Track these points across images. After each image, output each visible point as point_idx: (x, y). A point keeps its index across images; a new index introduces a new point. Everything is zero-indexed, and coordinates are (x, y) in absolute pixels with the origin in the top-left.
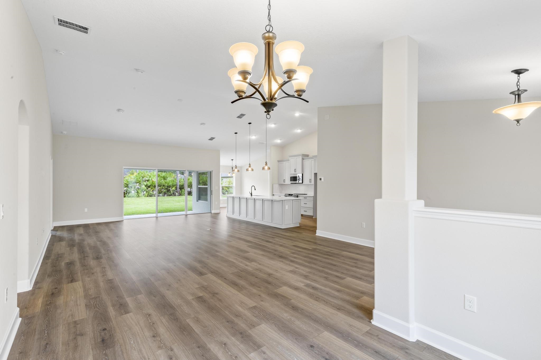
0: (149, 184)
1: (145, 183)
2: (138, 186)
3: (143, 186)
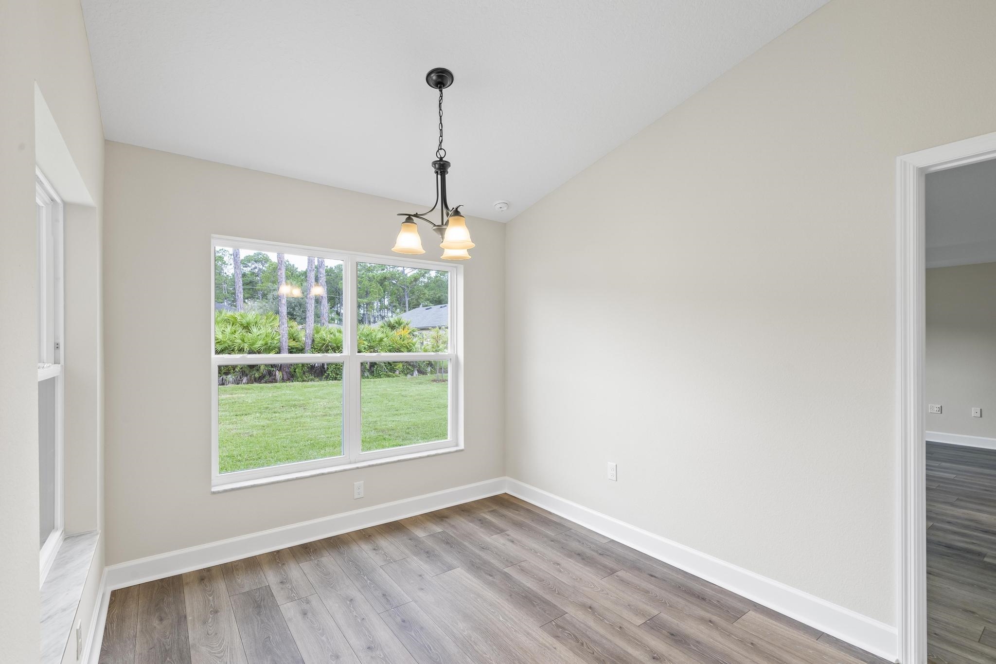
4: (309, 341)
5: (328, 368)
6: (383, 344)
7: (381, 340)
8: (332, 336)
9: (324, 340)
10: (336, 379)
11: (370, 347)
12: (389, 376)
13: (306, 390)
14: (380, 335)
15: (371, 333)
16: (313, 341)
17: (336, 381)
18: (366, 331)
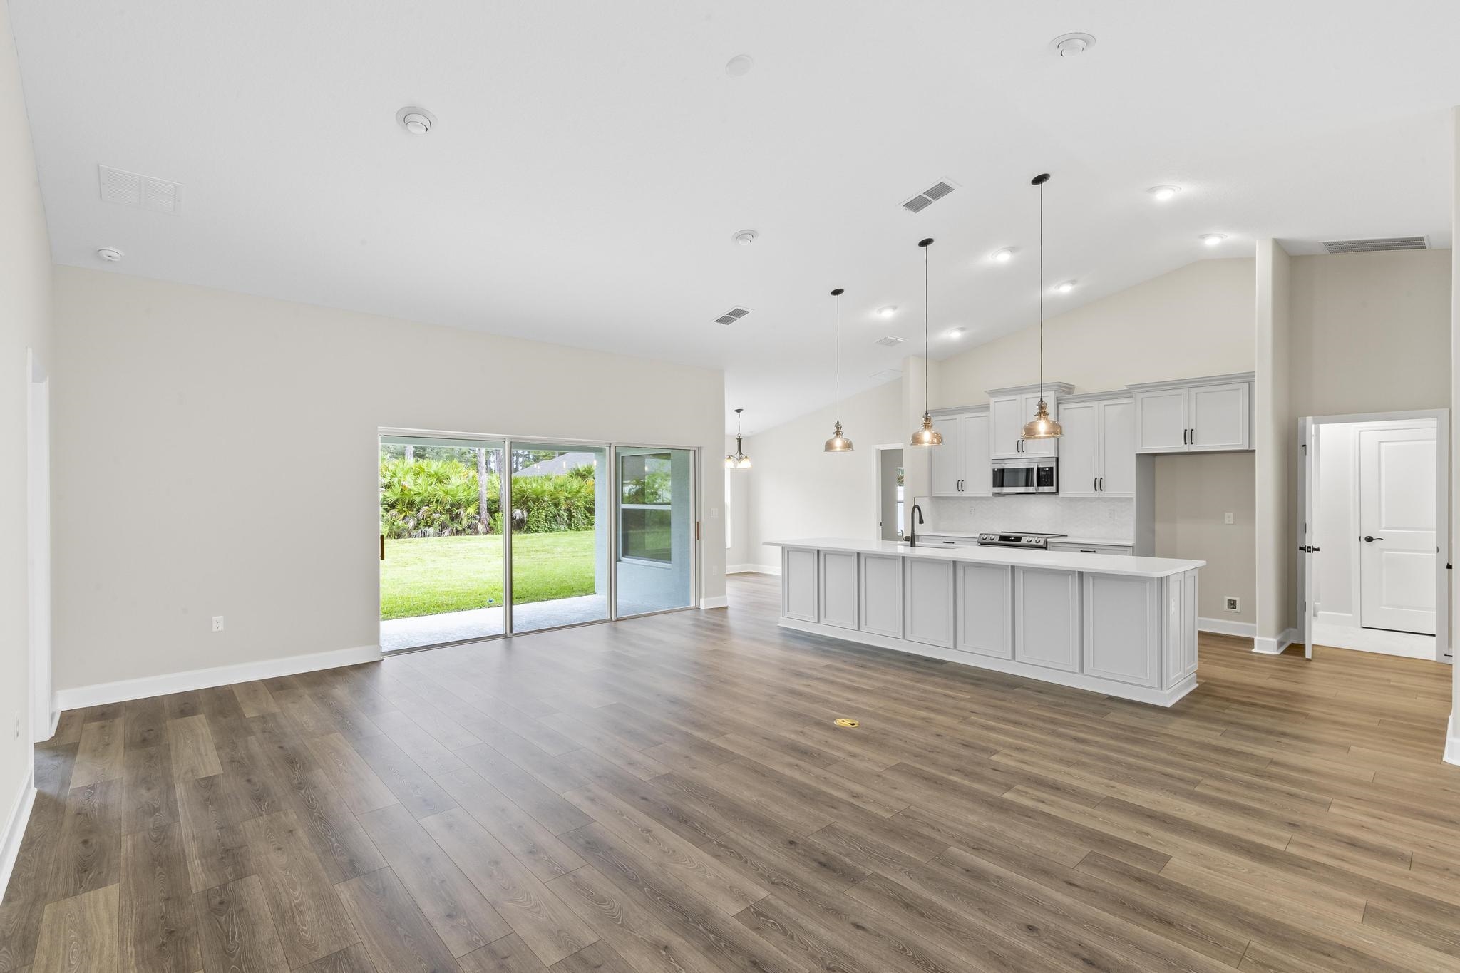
12: (587, 529)
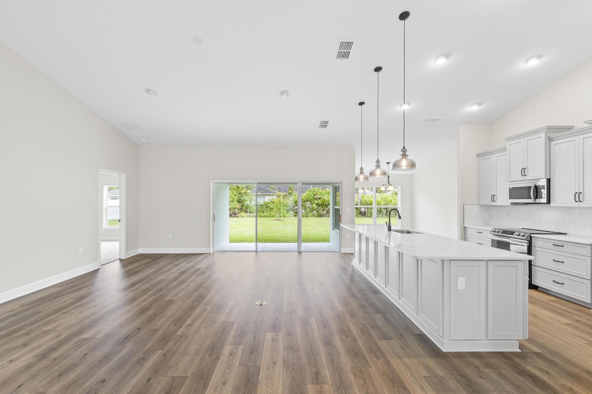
0: (320, 202)
1: (316, 202)
2: (309, 205)
3: (315, 205)
4: (360, 201)
5: (367, 213)
6: (392, 202)
7: (391, 201)
8: (369, 199)
9: (366, 201)
10: (371, 217)
11: (385, 203)
13: (359, 220)
14: (390, 199)
15: (386, 198)
16: (361, 201)
17: (371, 218)
18: (384, 197)
